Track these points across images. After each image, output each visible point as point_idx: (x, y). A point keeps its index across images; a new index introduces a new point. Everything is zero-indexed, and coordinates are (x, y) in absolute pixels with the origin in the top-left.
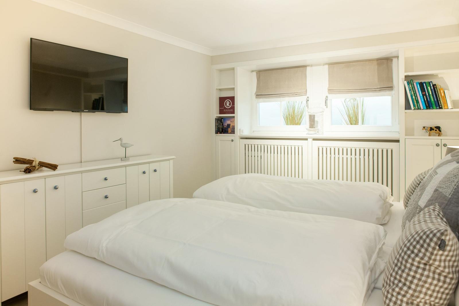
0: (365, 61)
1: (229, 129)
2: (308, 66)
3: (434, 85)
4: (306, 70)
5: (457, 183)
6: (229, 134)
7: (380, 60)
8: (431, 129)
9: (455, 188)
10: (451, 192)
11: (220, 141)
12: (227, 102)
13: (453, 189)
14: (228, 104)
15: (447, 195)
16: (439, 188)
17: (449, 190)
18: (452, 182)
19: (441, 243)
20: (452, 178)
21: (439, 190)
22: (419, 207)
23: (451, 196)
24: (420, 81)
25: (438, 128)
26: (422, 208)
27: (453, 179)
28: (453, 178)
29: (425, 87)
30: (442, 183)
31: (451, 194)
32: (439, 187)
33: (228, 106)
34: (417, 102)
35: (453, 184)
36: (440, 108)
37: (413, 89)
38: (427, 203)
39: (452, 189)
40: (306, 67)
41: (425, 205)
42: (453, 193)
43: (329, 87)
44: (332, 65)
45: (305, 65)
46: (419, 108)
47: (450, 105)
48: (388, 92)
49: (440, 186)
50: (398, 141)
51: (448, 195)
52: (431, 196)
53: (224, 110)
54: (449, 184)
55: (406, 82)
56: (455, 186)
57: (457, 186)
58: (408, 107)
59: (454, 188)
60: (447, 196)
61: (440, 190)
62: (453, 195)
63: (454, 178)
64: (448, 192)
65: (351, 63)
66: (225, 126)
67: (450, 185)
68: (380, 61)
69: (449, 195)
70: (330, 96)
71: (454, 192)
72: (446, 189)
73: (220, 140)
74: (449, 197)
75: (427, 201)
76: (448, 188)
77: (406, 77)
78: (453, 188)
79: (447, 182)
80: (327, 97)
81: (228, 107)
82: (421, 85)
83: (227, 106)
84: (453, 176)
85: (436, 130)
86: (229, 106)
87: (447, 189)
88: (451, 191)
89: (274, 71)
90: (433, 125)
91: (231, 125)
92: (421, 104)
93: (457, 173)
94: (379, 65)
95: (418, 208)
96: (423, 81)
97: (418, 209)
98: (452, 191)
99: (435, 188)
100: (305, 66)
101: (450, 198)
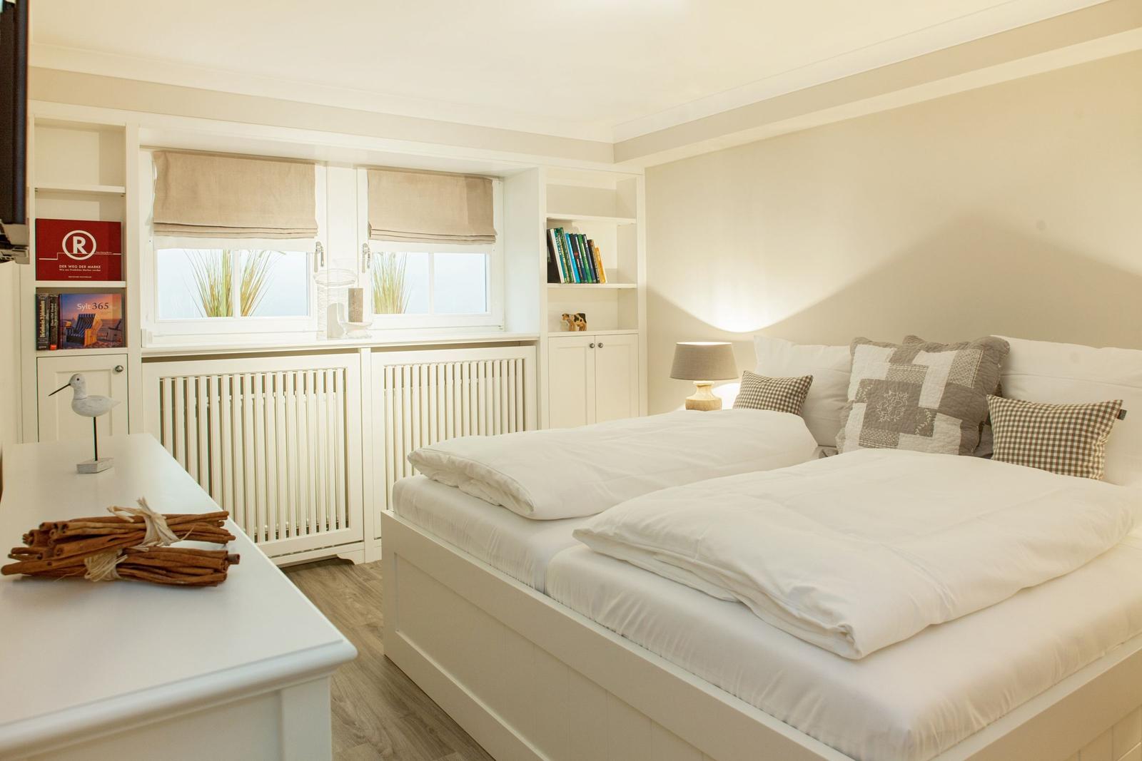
0: (445, 175)
1: (88, 332)
2: (318, 162)
3: (589, 242)
4: (313, 170)
5: (975, 371)
6: (88, 347)
7: (472, 177)
8: (576, 318)
9: (976, 377)
10: (973, 382)
11: (56, 374)
12: (75, 239)
14: (76, 246)
15: (969, 387)
18: (968, 371)
21: (954, 383)
24: (570, 232)
25: (583, 317)
26: (936, 409)
27: (969, 368)
29: (578, 243)
30: (955, 375)
31: (973, 385)
32: (951, 380)
33: (79, 251)
34: (569, 269)
35: (971, 373)
36: (598, 282)
37: (563, 245)
39: (972, 379)
40: (313, 164)
41: (940, 405)
44: (376, 169)
45: (308, 158)
46: (571, 282)
48: (485, 246)
49: (953, 378)
52: (943, 393)
53: (60, 266)
54: (966, 373)
55: (552, 231)
56: (975, 374)
58: (553, 276)
59: (973, 376)
61: (956, 382)
62: (976, 384)
63: (969, 365)
64: (969, 383)
65: (418, 175)
66: (69, 324)
67: (969, 375)
68: (470, 179)
72: (964, 380)
73: (59, 373)
75: (940, 400)
77: (548, 220)
79: (961, 372)
80: (365, 247)
81: (80, 255)
82: (572, 241)
83: (75, 252)
85: (581, 321)
86: (84, 252)
87: (966, 380)
89: (217, 158)
90: (574, 311)
91: (97, 318)
92: (574, 274)
94: (470, 187)
96: (574, 232)
99: (945, 381)
100: (310, 163)
101: (974, 389)
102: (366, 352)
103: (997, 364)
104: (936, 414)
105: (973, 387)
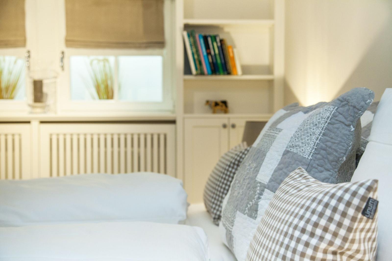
3: (222, 41)
5: (319, 135)
8: (216, 104)
9: (318, 143)
10: (311, 151)
13: (314, 146)
15: (305, 156)
16: (292, 148)
17: (308, 148)
18: (311, 135)
19: (367, 206)
20: (310, 128)
21: (292, 151)
22: (259, 185)
23: (312, 156)
24: (203, 34)
25: (225, 103)
26: (266, 184)
27: (313, 131)
28: (312, 129)
29: (210, 43)
30: (295, 140)
31: (312, 154)
32: (290, 147)
34: (200, 63)
35: (314, 137)
36: (229, 74)
37: (194, 44)
38: (272, 175)
39: (312, 146)
41: (271, 179)
42: (314, 152)
43: (67, 35)
46: (202, 73)
47: (239, 70)
48: (157, 51)
49: (293, 145)
50: (173, 122)
51: (307, 157)
52: (278, 163)
54: (307, 138)
55: (185, 34)
56: (317, 140)
57: (320, 140)
58: (187, 70)
59: (315, 143)
60: (305, 158)
61: (294, 150)
62: (315, 154)
63: (315, 128)
64: (307, 151)
67: (309, 141)
69: (309, 156)
70: (68, 51)
71: (315, 149)
72: (303, 147)
74: (309, 159)
75: (273, 172)
76: (305, 145)
77: (187, 27)
78: (313, 144)
79: (303, 137)
80: (63, 53)
82: (205, 38)
84: (312, 125)
85: (222, 106)
87: (305, 147)
88: (311, 149)
92: (206, 68)
93: (318, 121)
95: (256, 187)
96: (207, 34)
97: (258, 188)
98: (313, 149)
99: (285, 149)
101: (311, 160)
102: (35, 124)
103: (349, 126)
104: (263, 191)
105: (310, 157)
